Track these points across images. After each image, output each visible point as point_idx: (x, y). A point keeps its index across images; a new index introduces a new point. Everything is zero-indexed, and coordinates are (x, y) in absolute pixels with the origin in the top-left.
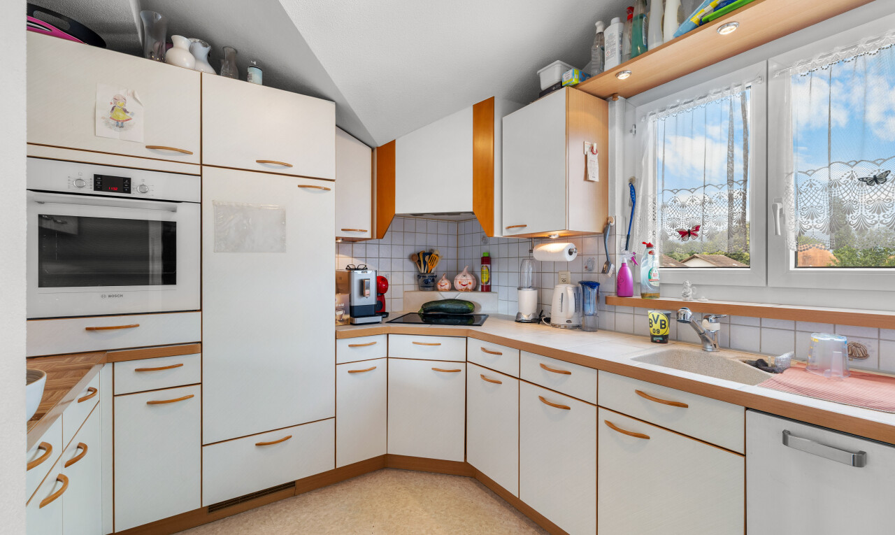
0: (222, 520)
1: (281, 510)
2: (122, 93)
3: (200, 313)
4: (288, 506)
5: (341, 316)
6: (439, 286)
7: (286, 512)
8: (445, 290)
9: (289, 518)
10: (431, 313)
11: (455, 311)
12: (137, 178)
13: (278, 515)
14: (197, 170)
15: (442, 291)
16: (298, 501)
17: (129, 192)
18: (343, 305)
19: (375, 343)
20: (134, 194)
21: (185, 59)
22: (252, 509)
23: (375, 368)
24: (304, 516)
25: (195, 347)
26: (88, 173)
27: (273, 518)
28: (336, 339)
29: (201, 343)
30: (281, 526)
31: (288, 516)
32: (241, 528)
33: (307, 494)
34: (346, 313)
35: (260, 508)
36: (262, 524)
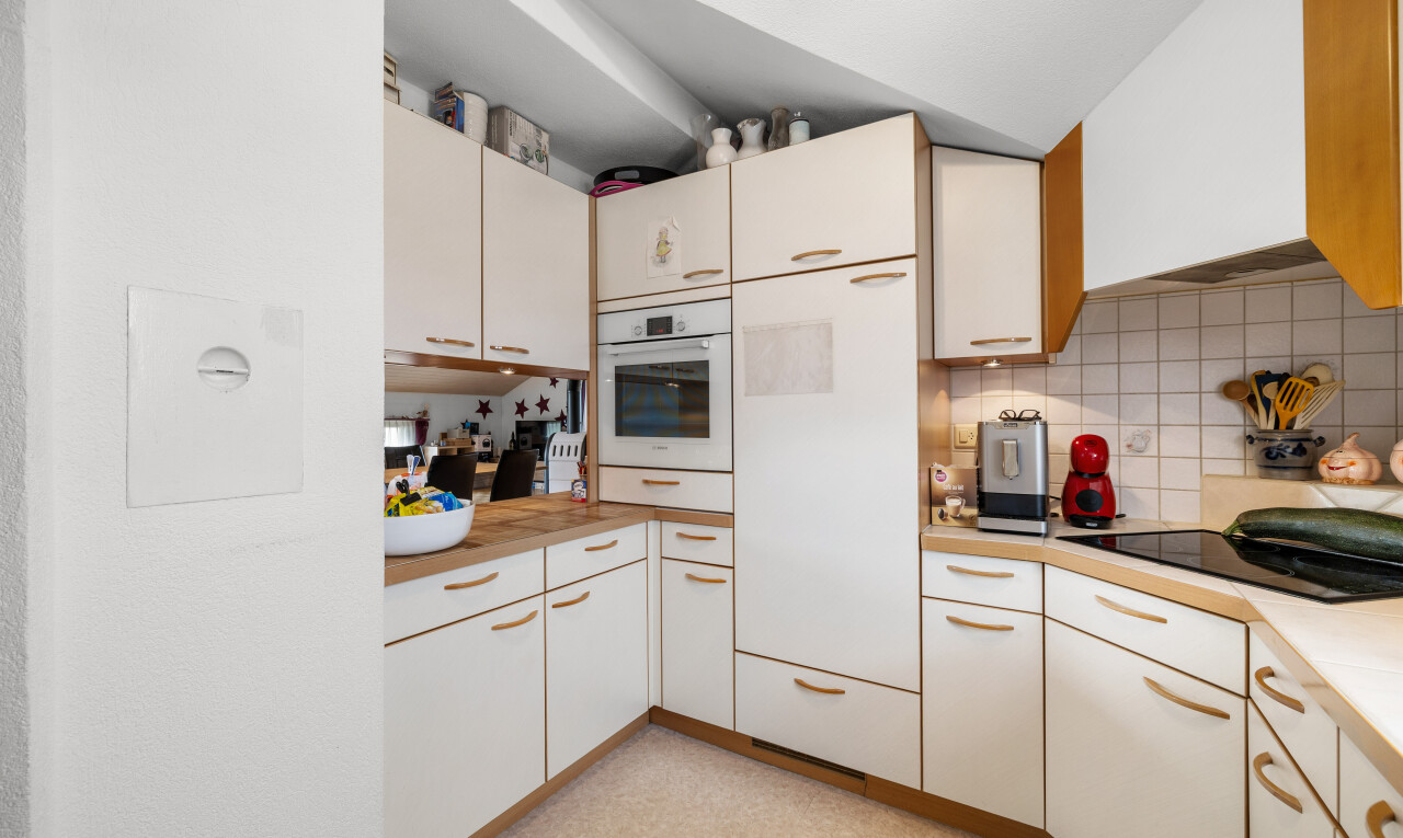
0: (766, 766)
1: (831, 803)
2: (664, 224)
3: (731, 475)
4: (843, 803)
5: (958, 508)
6: (1323, 469)
7: (833, 809)
8: (1348, 482)
9: (828, 822)
10: (1266, 540)
11: (1358, 548)
12: (677, 314)
13: (821, 806)
14: (725, 291)
15: (1332, 482)
16: (861, 807)
17: (671, 332)
18: (961, 488)
19: (1012, 575)
20: (676, 333)
21: (721, 155)
22: (805, 775)
23: (1012, 628)
24: (848, 834)
25: (726, 519)
26: (641, 319)
27: (812, 805)
28: (921, 549)
29: (733, 514)
30: (810, 824)
31: (828, 818)
32: (773, 790)
33: (884, 806)
34: (968, 505)
35: (812, 782)
36: (795, 802)
